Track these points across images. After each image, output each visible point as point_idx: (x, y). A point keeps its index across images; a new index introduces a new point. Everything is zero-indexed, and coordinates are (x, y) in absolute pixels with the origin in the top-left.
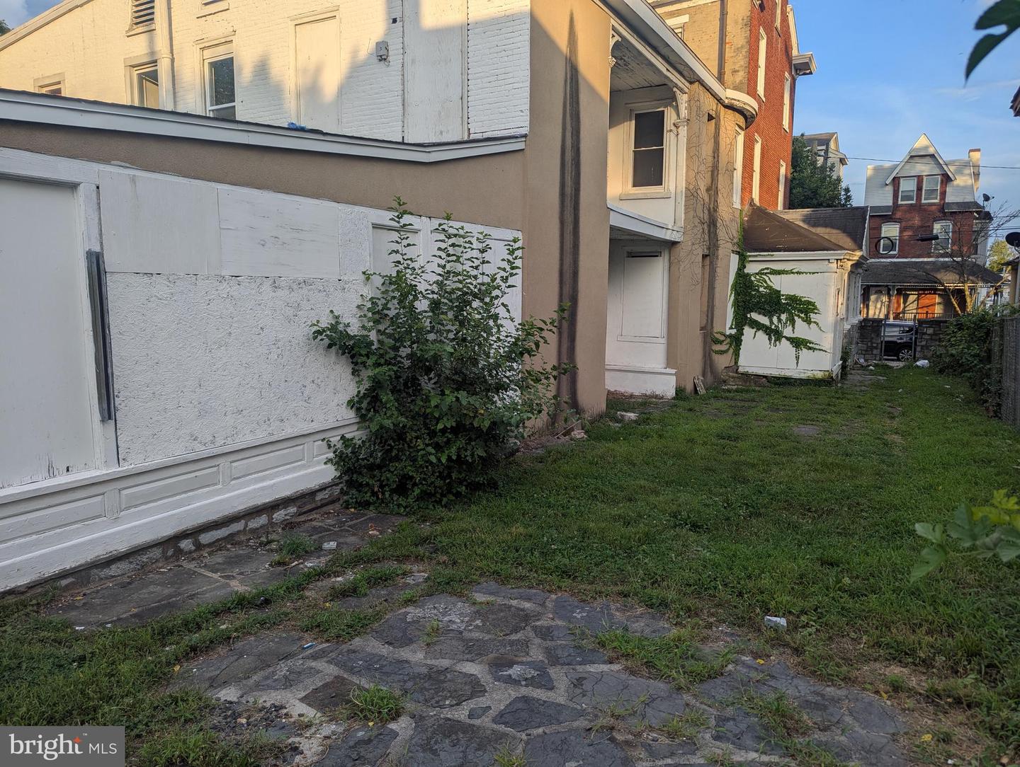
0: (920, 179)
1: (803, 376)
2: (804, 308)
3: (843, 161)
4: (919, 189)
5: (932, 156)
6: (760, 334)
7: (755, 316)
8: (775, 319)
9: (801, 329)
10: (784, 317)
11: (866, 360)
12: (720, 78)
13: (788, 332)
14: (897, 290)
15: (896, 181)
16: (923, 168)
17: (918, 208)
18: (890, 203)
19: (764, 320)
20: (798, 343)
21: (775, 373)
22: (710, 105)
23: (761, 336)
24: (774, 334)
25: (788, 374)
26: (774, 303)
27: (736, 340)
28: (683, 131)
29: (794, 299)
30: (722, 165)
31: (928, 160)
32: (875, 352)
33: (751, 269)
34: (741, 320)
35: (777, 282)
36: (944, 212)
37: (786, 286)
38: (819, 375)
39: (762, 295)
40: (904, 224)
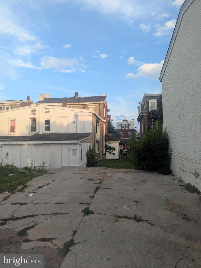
0: (125, 124)
1: (115, 159)
2: (114, 149)
3: (112, 121)
4: (125, 126)
5: (127, 121)
6: (108, 153)
7: (107, 150)
8: (110, 151)
9: (114, 152)
10: (111, 150)
11: (121, 157)
12: (100, 115)
13: (112, 153)
14: (123, 144)
15: (121, 125)
16: (125, 123)
17: (125, 129)
18: (121, 129)
19: (109, 151)
20: (114, 154)
21: (111, 159)
22: (102, 122)
23: (109, 153)
24: (110, 153)
25: (113, 159)
26: (110, 148)
27: (105, 154)
28: (99, 126)
29: (113, 148)
30: (103, 130)
31: (126, 121)
32: (122, 155)
33: (107, 143)
34: (106, 151)
35: (110, 145)
36: (129, 130)
37: (111, 146)
38: (117, 159)
39: (108, 147)
40: (123, 132)
